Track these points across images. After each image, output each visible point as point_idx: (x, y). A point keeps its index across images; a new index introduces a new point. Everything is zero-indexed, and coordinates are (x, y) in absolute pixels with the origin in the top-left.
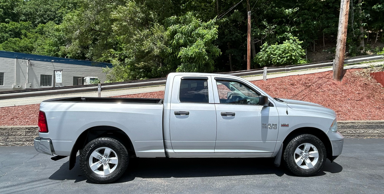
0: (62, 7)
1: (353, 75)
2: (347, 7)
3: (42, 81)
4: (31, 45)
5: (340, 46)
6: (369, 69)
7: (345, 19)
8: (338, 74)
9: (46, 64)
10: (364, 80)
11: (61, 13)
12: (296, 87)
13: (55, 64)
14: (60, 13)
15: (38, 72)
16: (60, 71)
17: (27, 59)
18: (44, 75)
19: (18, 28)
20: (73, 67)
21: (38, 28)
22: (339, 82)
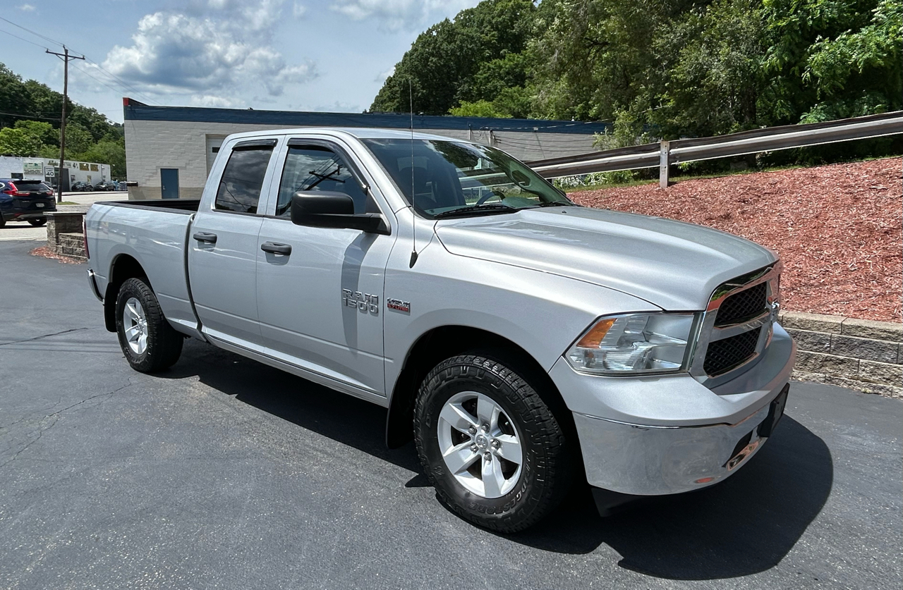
9: (525, 137)
13: (541, 136)
17: (488, 130)
19: (519, 64)
20: (574, 139)
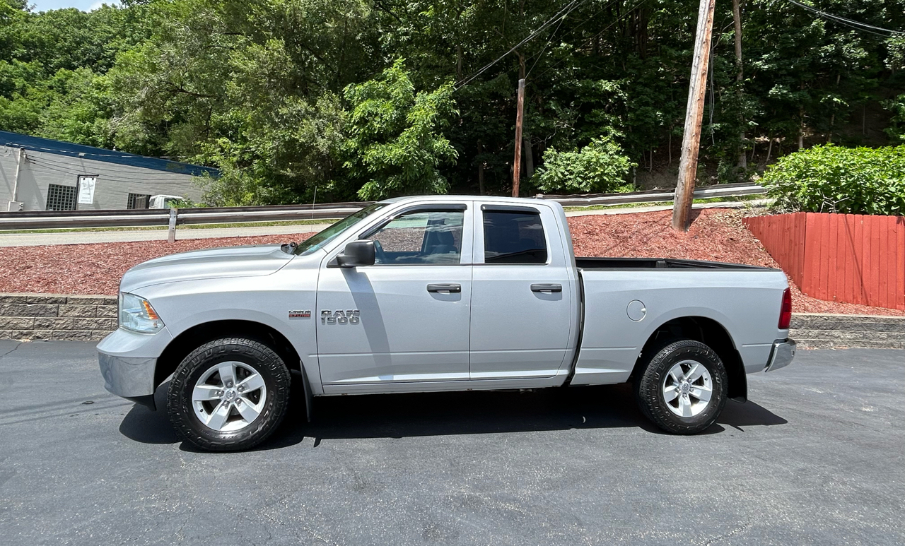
0: (118, 36)
1: (710, 221)
2: (702, 85)
3: (52, 199)
4: (34, 115)
5: (687, 161)
6: (743, 211)
7: (697, 108)
8: (682, 217)
10: (729, 231)
11: (115, 49)
12: (596, 237)
13: (88, 162)
14: (111, 49)
15: (44, 179)
16: (92, 176)
17: (19, 147)
18: (57, 186)
19: (6, 73)
21: (56, 78)
22: (682, 233)
